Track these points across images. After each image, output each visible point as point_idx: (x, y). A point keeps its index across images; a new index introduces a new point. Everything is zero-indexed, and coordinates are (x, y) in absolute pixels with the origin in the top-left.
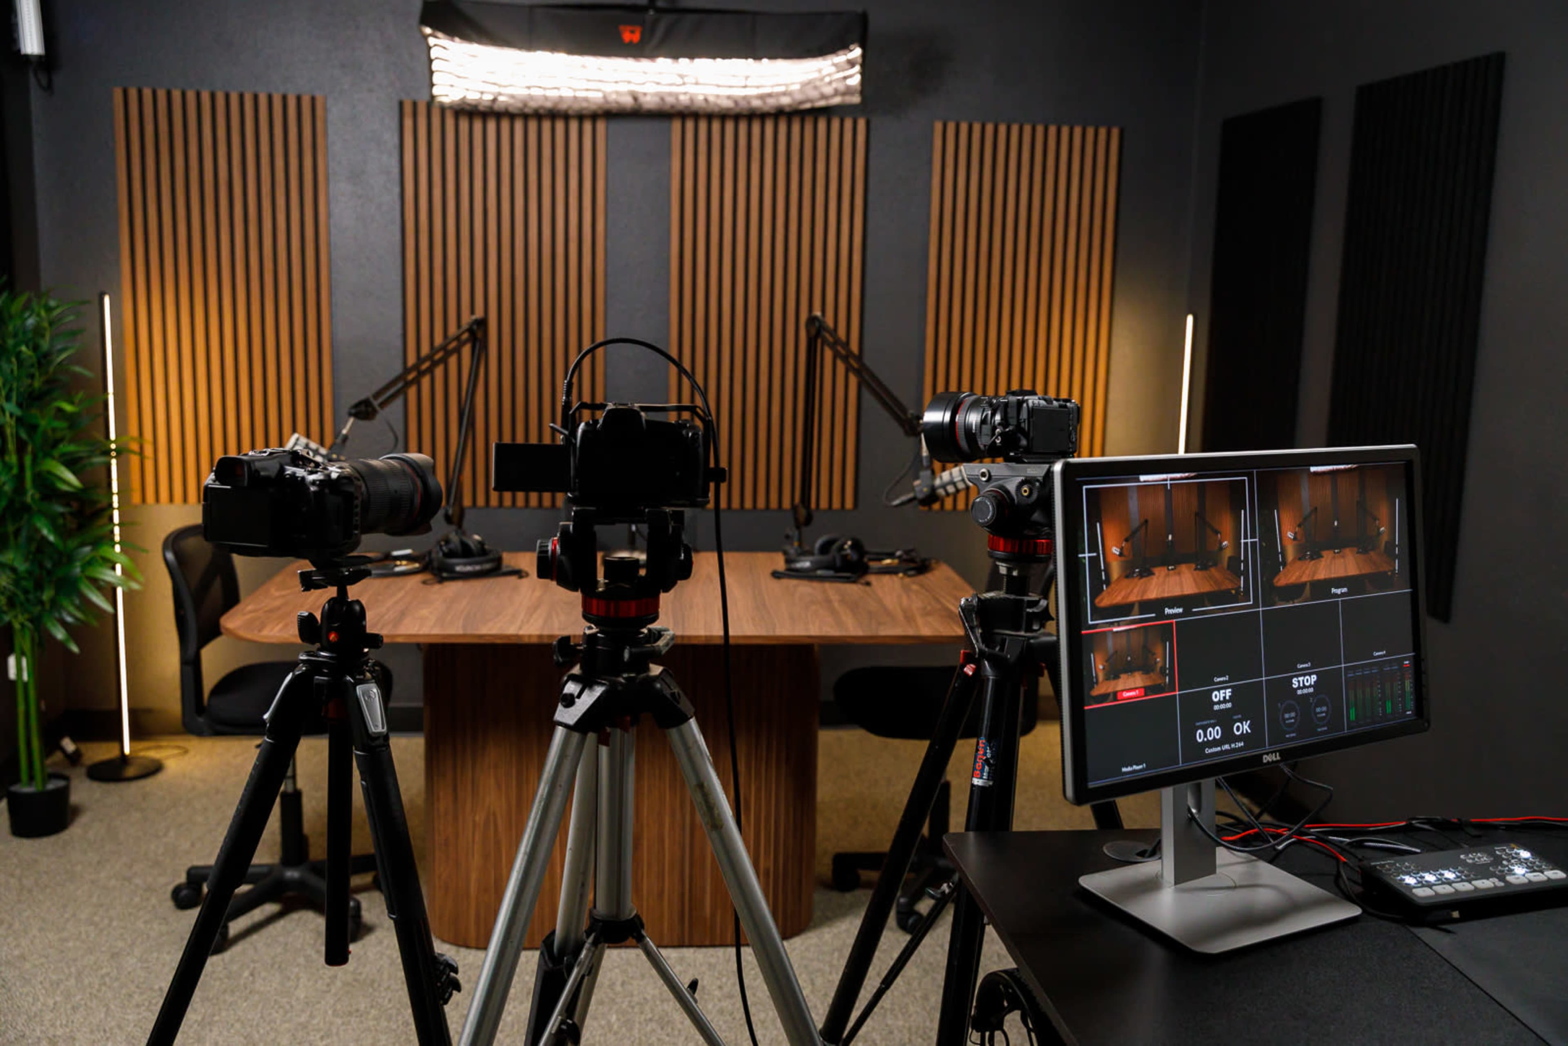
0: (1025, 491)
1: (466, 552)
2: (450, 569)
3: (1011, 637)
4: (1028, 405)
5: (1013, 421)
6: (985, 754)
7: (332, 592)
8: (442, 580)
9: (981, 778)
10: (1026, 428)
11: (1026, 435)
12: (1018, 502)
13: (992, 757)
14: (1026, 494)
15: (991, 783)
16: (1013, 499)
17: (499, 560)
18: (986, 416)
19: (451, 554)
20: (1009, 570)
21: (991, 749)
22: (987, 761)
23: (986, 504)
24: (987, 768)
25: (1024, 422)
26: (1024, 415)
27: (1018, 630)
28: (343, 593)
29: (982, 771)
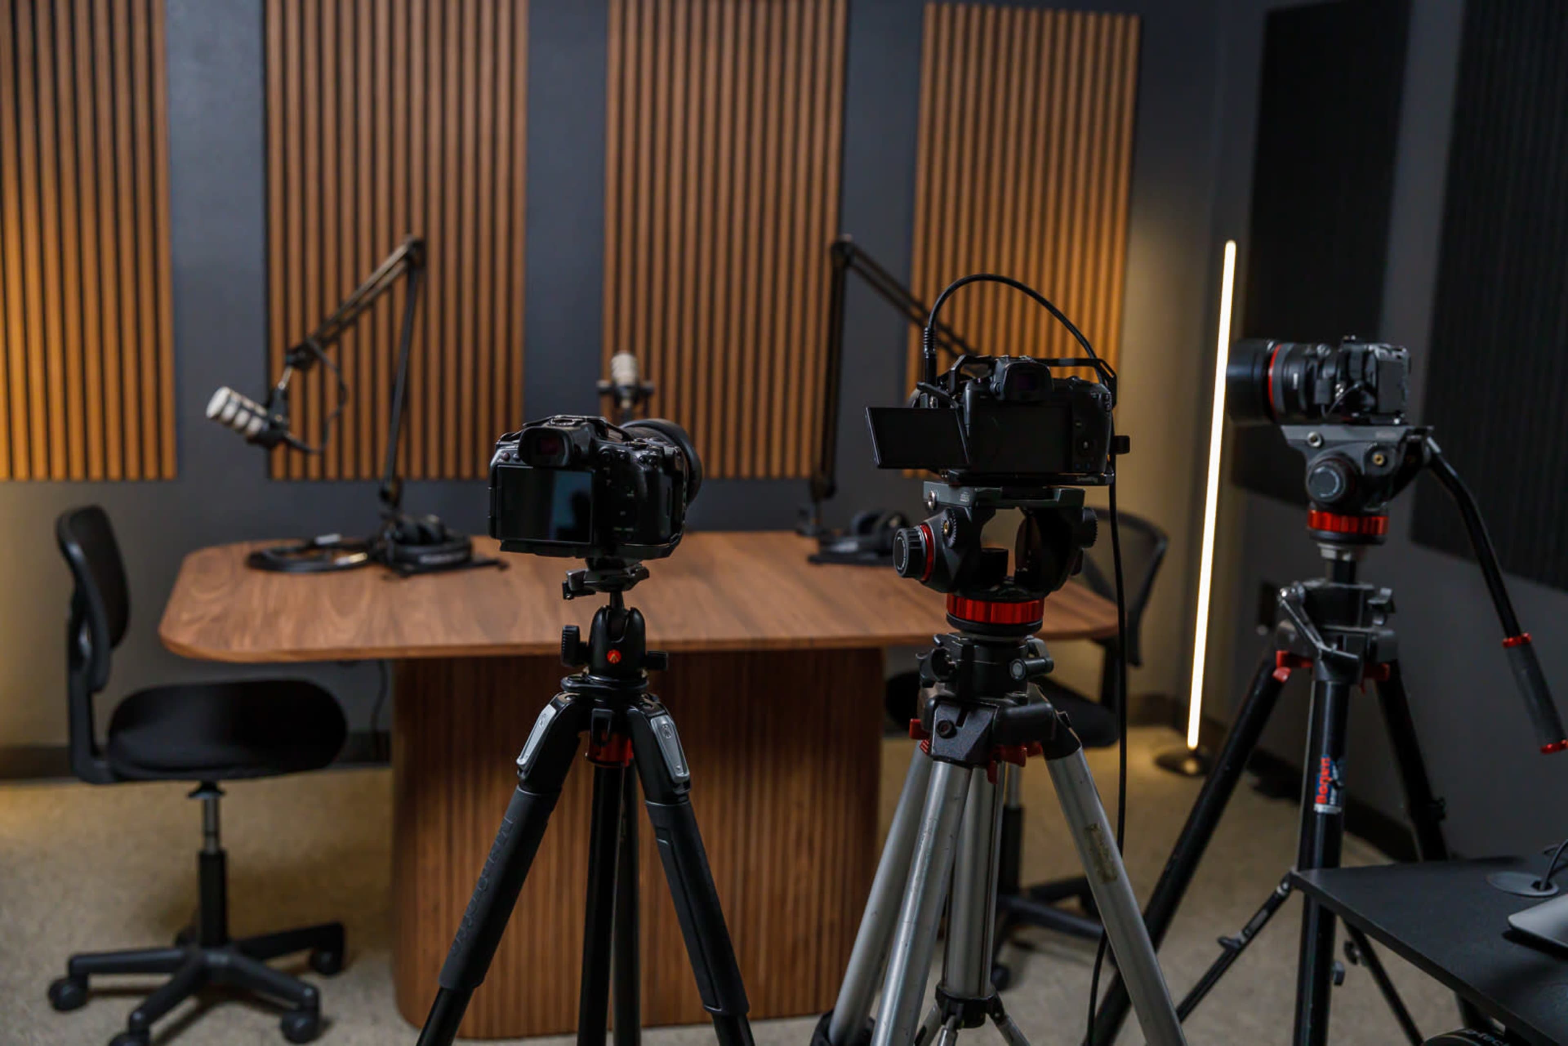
0: (1379, 459)
1: (424, 538)
2: (414, 560)
3: (1349, 635)
4: (1375, 356)
5: (1355, 375)
6: (1331, 774)
7: (603, 599)
8: (406, 575)
9: (1328, 803)
10: (1374, 383)
11: (1374, 392)
12: (1366, 472)
13: (1340, 779)
14: (1380, 462)
15: (1339, 810)
16: (1359, 470)
17: (468, 548)
18: (1312, 369)
19: (405, 541)
20: (1340, 553)
21: (1337, 768)
22: (1333, 784)
23: (1331, 476)
24: (1334, 792)
25: (1371, 375)
26: (1371, 367)
27: (1352, 623)
28: (617, 600)
29: (1328, 796)
